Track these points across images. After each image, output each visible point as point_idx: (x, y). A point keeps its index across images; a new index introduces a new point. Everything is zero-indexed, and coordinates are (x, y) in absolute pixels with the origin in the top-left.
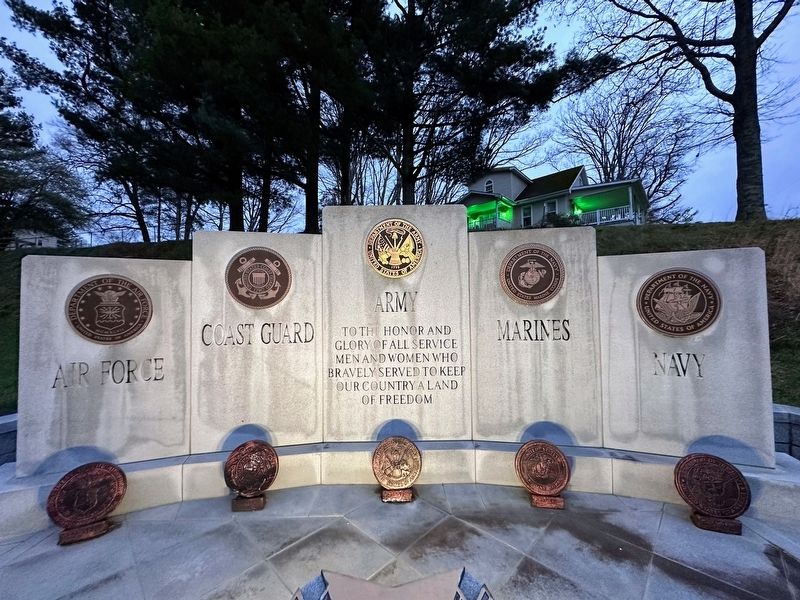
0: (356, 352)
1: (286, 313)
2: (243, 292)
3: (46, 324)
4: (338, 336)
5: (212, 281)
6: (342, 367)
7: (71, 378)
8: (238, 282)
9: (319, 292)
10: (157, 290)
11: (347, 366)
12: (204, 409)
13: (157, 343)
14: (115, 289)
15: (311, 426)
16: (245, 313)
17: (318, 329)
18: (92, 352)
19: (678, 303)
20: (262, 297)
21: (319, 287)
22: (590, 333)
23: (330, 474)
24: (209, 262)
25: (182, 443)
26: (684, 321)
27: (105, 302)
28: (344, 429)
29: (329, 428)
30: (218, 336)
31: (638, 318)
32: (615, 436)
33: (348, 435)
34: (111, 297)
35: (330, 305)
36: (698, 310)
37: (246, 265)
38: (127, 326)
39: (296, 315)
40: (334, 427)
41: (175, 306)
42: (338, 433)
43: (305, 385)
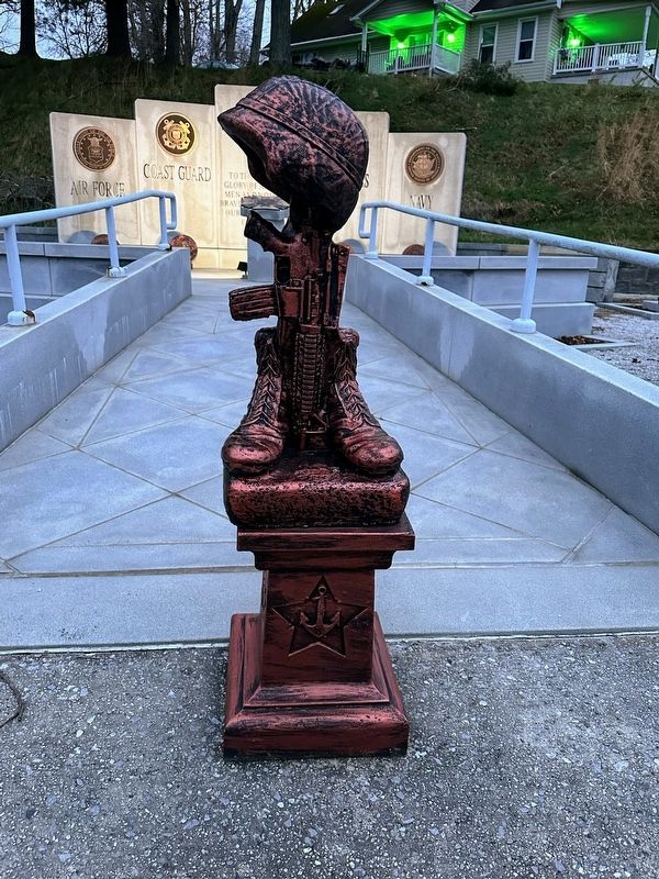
0: (238, 189)
1: (193, 159)
2: (167, 143)
3: (65, 155)
4: (226, 178)
5: (148, 135)
6: (229, 200)
7: (79, 190)
8: (164, 136)
9: (214, 146)
10: (118, 140)
11: (232, 199)
12: (148, 219)
13: (120, 174)
14: (97, 136)
15: (210, 238)
16: (168, 157)
17: (213, 172)
18: (87, 175)
19: (424, 163)
20: (179, 148)
21: (214, 143)
22: (380, 183)
23: (224, 262)
24: (145, 122)
25: (137, 238)
26: (425, 176)
27: (92, 144)
28: (231, 241)
29: (221, 238)
30: (153, 172)
31: (405, 174)
32: (387, 247)
33: (234, 244)
34: (95, 141)
35: (221, 156)
36: (432, 169)
37: (169, 125)
38: (104, 161)
39: (199, 163)
40: (224, 239)
41: (128, 150)
42: (227, 243)
43: (205, 209)
